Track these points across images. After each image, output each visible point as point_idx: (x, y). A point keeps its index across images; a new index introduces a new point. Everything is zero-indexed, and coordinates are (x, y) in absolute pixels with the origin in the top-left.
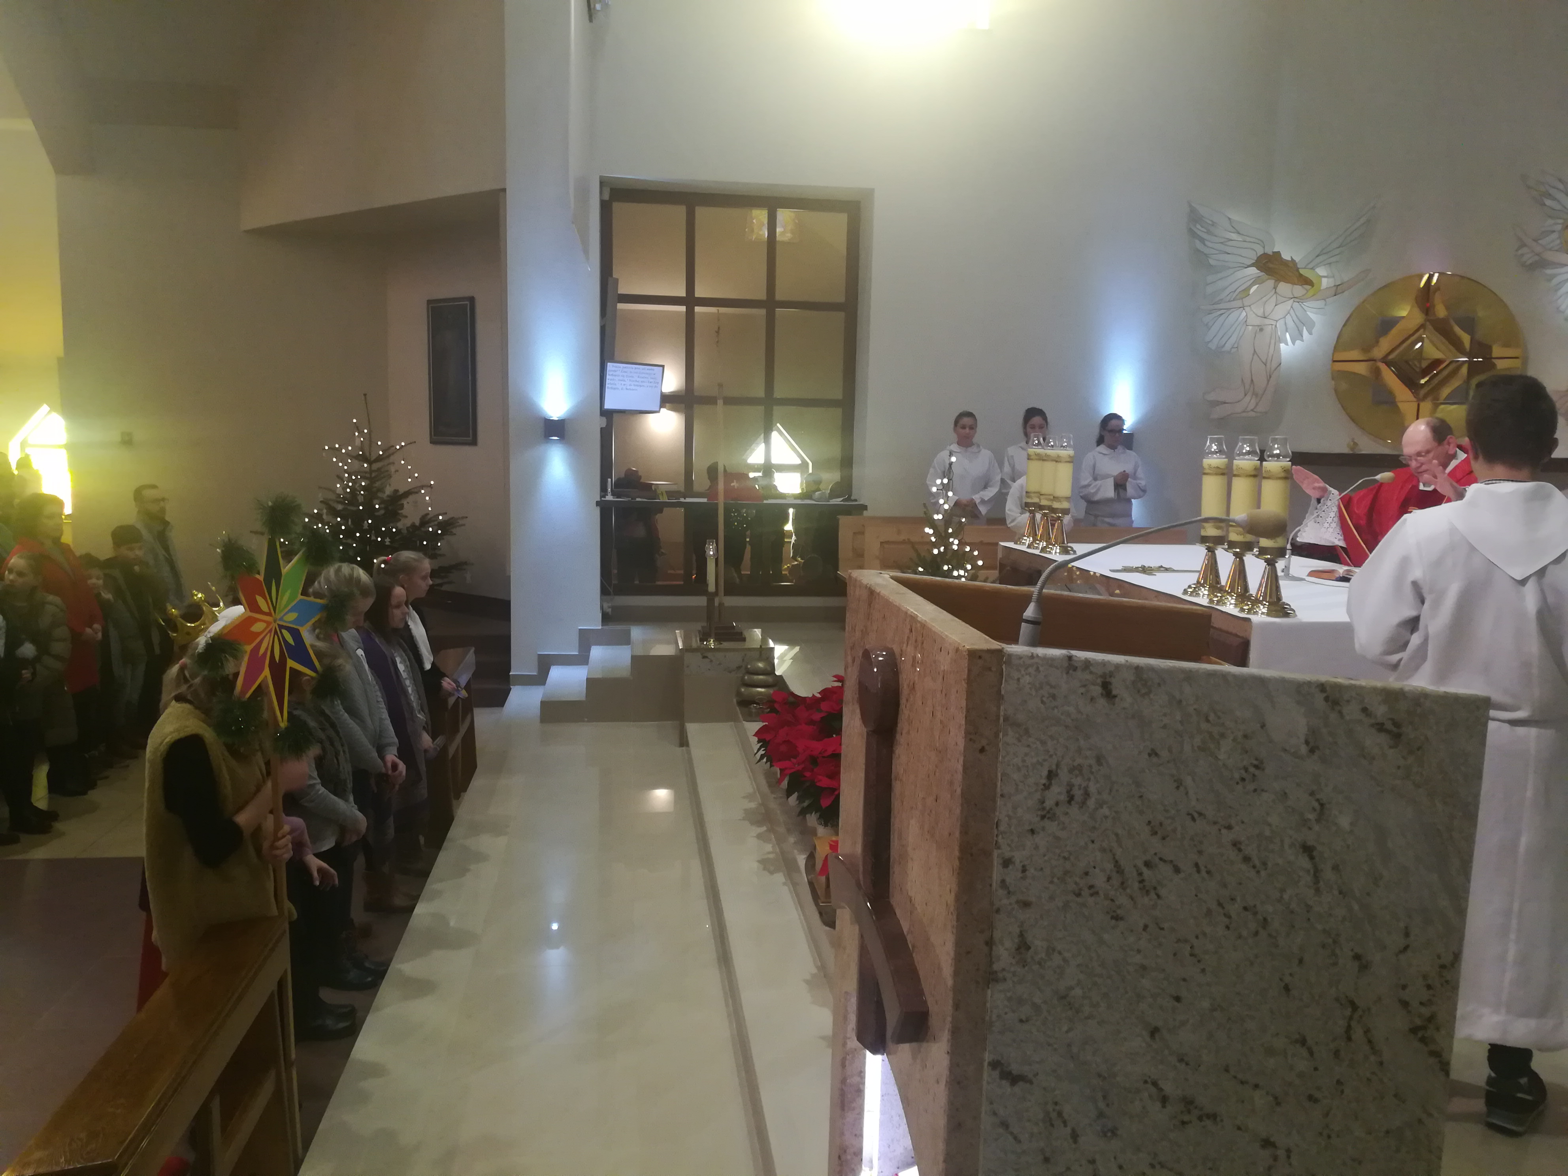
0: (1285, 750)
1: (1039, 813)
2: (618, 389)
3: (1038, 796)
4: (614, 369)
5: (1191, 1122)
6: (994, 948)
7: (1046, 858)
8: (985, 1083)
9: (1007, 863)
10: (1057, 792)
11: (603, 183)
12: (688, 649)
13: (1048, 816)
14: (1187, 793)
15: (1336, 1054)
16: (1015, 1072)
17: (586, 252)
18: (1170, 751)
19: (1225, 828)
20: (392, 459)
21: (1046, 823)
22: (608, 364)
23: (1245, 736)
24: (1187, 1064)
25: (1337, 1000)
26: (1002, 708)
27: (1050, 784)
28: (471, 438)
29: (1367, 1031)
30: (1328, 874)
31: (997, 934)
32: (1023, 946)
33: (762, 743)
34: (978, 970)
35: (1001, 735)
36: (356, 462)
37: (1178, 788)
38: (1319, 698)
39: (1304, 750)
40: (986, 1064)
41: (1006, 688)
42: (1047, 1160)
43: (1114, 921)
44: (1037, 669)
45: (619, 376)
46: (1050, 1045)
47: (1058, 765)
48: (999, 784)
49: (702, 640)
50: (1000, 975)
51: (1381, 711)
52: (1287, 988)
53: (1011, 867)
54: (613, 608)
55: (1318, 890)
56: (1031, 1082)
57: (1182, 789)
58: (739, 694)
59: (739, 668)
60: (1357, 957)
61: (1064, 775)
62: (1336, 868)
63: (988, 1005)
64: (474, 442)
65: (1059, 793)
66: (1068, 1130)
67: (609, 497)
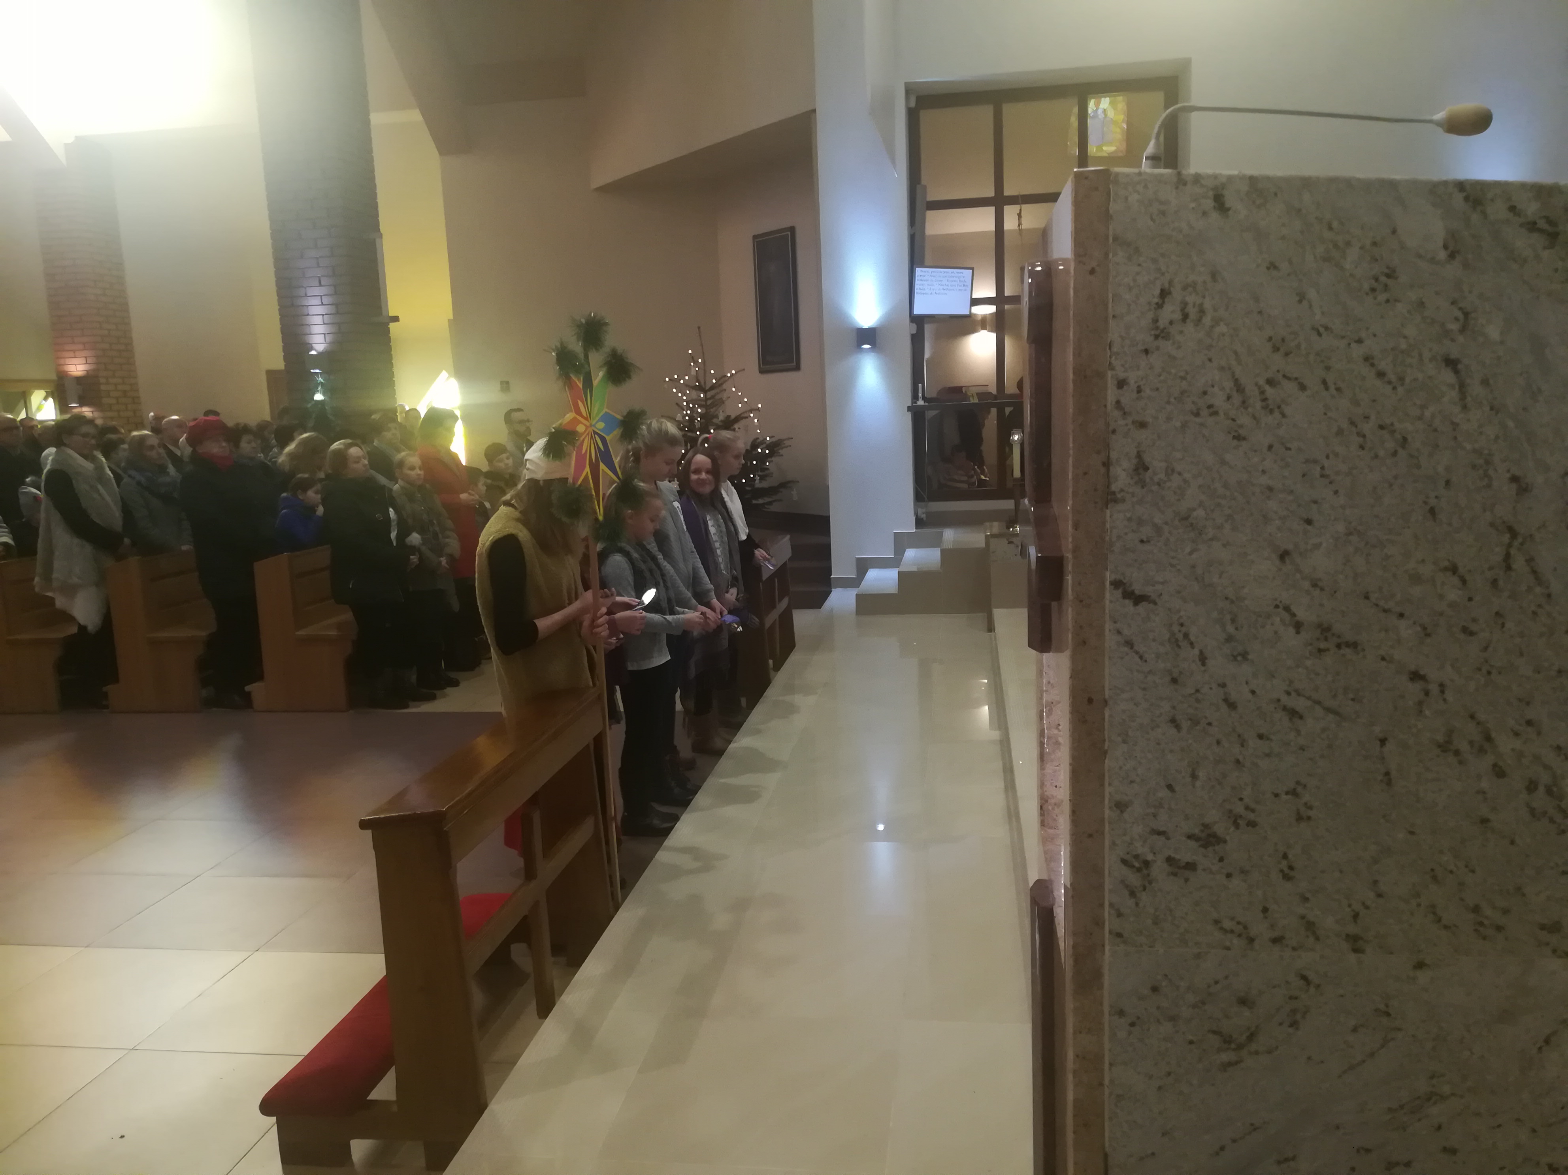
0: (1420, 256)
1: (1153, 332)
2: (926, 294)
3: (1150, 315)
4: (922, 274)
5: (1328, 650)
6: (1111, 468)
7: (1162, 378)
8: (1107, 602)
9: (1121, 384)
10: (1170, 311)
11: (909, 90)
13: (1162, 335)
14: (1311, 306)
15: (1494, 582)
16: (1137, 592)
17: (893, 160)
18: (1290, 262)
19: (1356, 342)
20: (724, 386)
21: (1161, 343)
22: (917, 269)
23: (1374, 244)
24: (1322, 589)
25: (1492, 525)
26: (1111, 227)
27: (1164, 302)
28: (795, 364)
29: (1530, 560)
30: (1476, 389)
31: (1114, 455)
32: (1141, 467)
34: (1096, 490)
35: (1111, 256)
36: (694, 393)
37: (1300, 301)
38: (1459, 198)
39: (1442, 255)
40: (1108, 584)
41: (1114, 207)
42: (1174, 681)
43: (1235, 442)
44: (1146, 187)
45: (927, 280)
46: (1172, 565)
47: (1171, 282)
48: (1110, 305)
50: (1119, 496)
51: (1532, 209)
52: (1432, 511)
53: (1125, 387)
54: (928, 514)
55: (1465, 407)
56: (1155, 603)
57: (1305, 303)
60: (1515, 479)
61: (1177, 293)
62: (1485, 382)
63: (1108, 526)
64: (798, 368)
65: (1173, 312)
66: (1196, 652)
67: (921, 402)
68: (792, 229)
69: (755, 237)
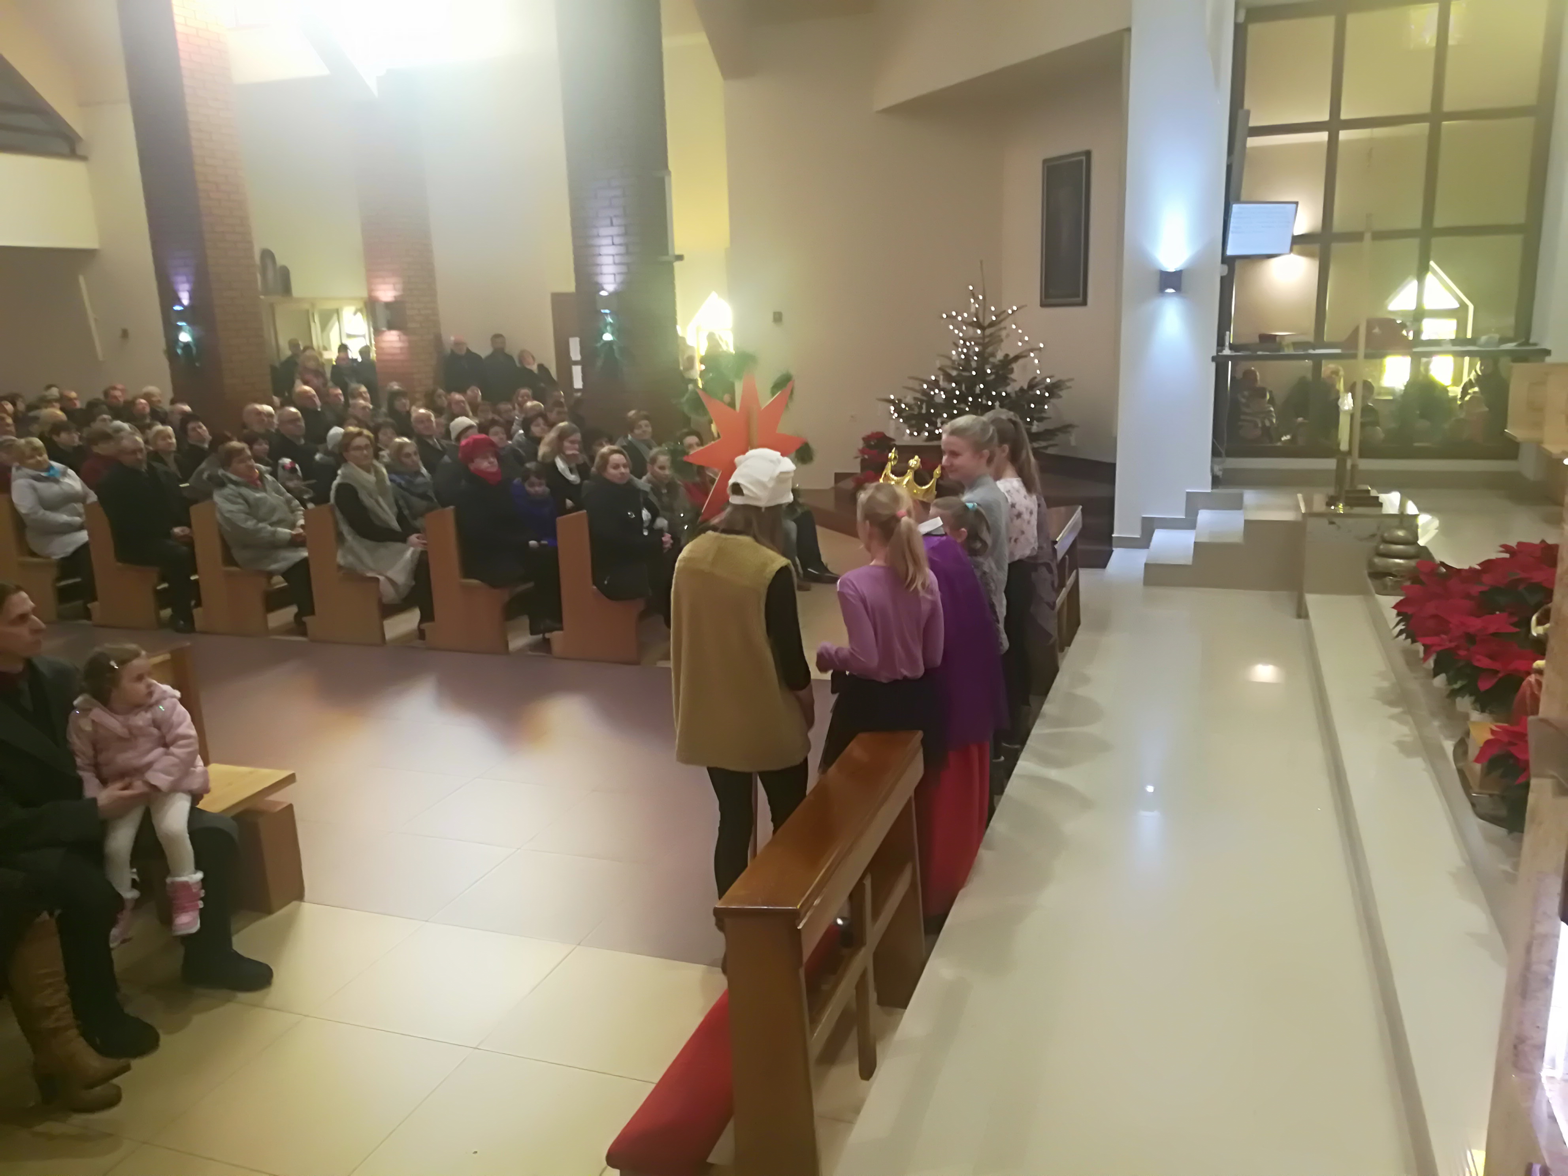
2: (1242, 232)
4: (1239, 210)
11: (1239, 3)
12: (1310, 514)
17: (1215, 84)
20: (1003, 325)
22: (1234, 205)
28: (1081, 299)
33: (1401, 617)
36: (971, 330)
45: (1245, 217)
49: (1329, 504)
54: (1225, 471)
58: (1371, 564)
59: (1373, 536)
64: (1084, 303)
67: (1227, 352)
68: (1088, 154)
69: (1045, 161)
